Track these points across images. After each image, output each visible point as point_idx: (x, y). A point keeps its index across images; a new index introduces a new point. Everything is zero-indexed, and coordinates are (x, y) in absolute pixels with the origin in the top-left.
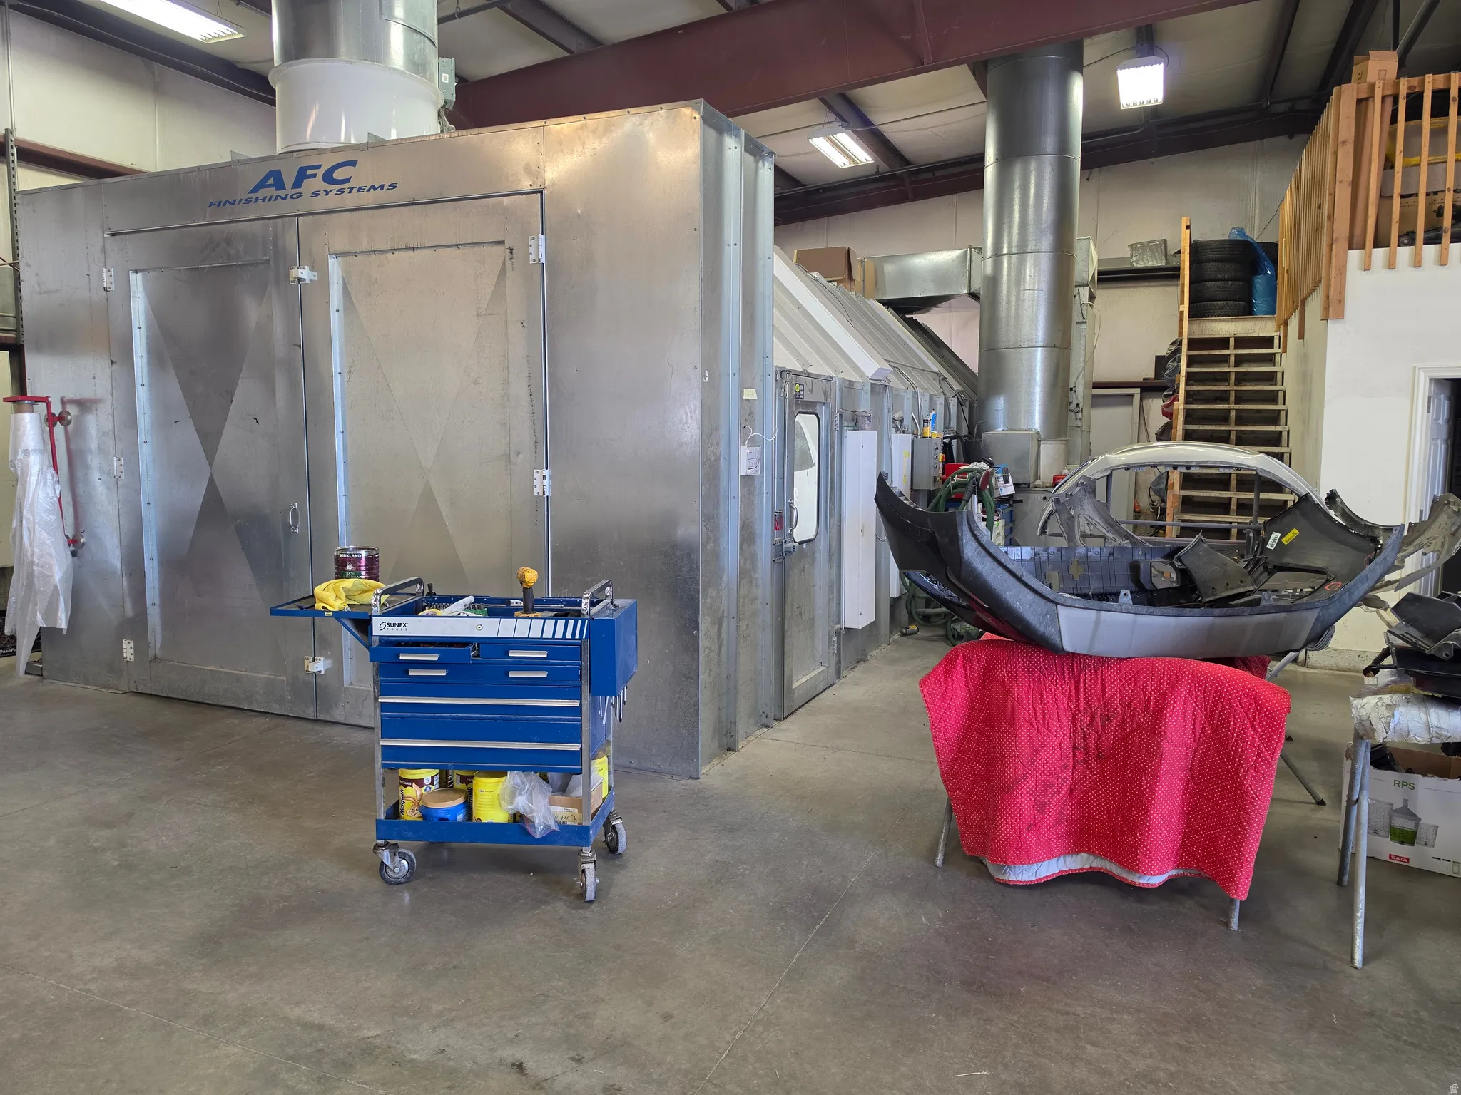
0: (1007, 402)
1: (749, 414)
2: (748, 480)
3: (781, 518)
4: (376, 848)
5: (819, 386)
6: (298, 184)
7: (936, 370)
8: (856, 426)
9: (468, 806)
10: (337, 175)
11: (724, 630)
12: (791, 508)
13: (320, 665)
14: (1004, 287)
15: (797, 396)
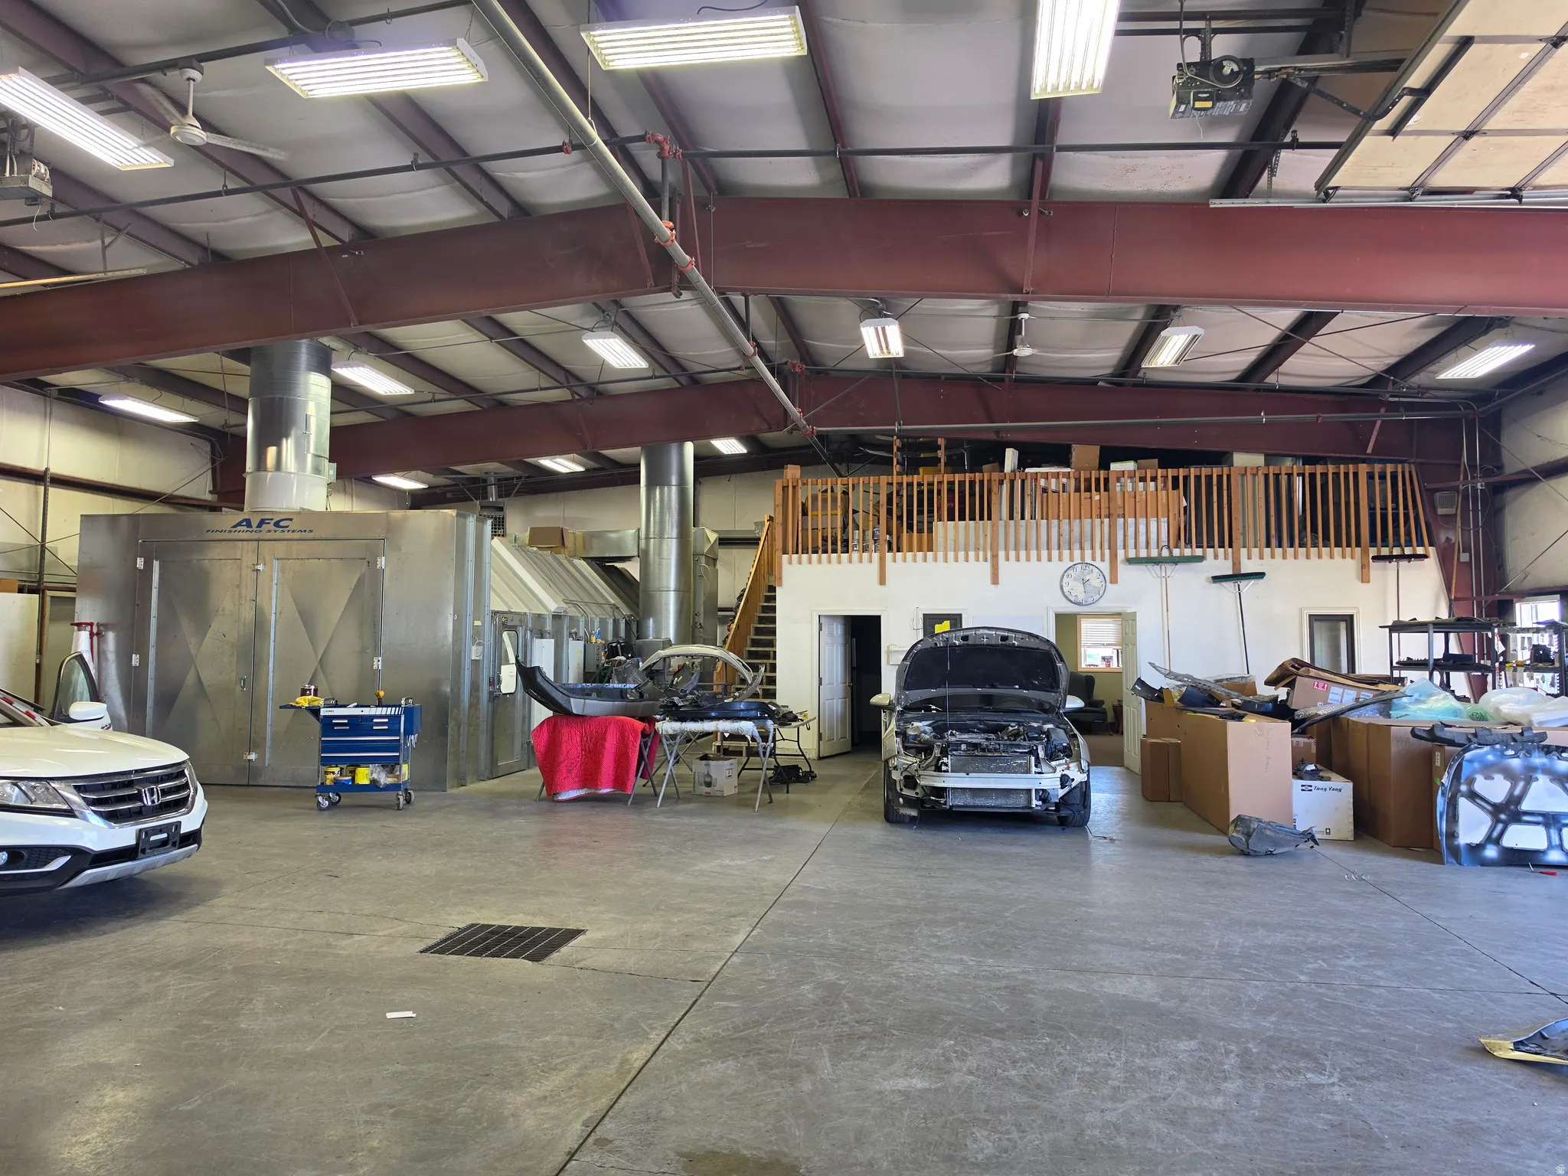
0: (654, 622)
1: (478, 633)
2: (475, 662)
3: (494, 680)
4: (316, 796)
5: (516, 618)
6: (260, 525)
7: (613, 602)
8: (542, 637)
9: (353, 779)
10: (281, 524)
11: (461, 729)
12: (499, 677)
13: (253, 756)
14: (651, 557)
15: (503, 624)
